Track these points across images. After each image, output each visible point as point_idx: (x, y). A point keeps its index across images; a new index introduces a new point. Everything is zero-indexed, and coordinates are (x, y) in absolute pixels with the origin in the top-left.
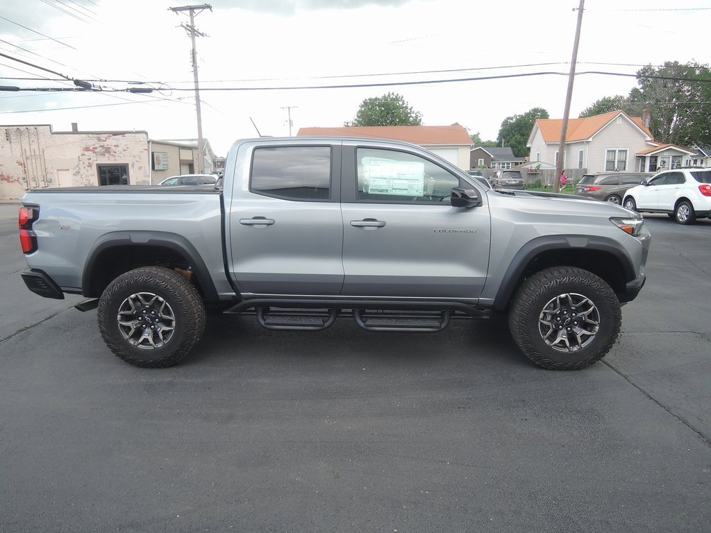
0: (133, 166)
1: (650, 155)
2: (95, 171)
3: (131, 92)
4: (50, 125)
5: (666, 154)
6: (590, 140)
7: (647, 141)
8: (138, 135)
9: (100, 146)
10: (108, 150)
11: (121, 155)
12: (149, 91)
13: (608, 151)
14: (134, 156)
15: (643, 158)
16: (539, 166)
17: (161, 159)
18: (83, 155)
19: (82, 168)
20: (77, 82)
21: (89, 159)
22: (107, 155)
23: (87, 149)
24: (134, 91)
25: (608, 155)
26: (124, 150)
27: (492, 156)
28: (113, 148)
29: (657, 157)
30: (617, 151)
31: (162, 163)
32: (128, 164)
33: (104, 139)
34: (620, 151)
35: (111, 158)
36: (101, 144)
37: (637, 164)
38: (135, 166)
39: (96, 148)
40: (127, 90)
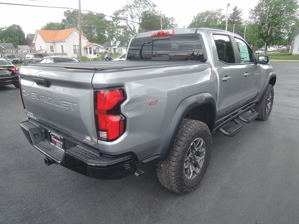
1: (89, 47)
5: (94, 47)
6: (66, 40)
7: (86, 42)
13: (73, 45)
15: (87, 48)
16: (46, 52)
25: (73, 47)
27: (3, 47)
29: (91, 48)
30: (77, 46)
34: (77, 45)
37: (85, 51)
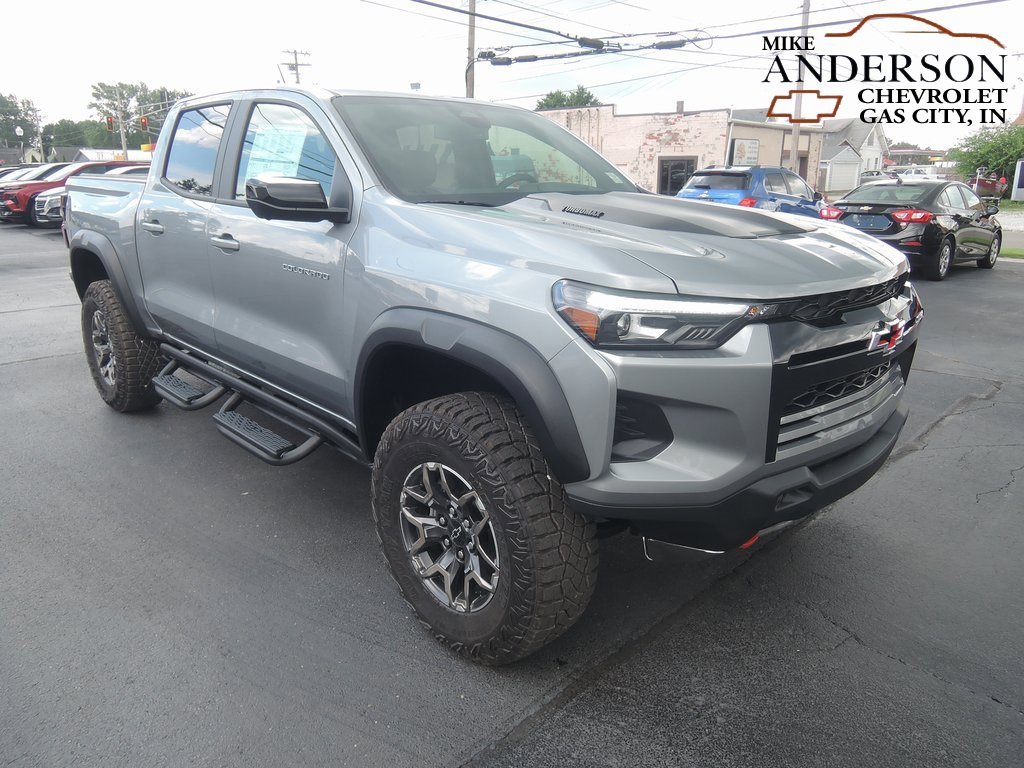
0: (703, 159)
2: (655, 166)
3: (657, 48)
4: (613, 105)
8: (717, 114)
9: (667, 132)
10: (675, 137)
11: (691, 144)
12: (681, 44)
14: (707, 146)
17: (746, 149)
18: (645, 144)
19: (641, 163)
20: (583, 42)
21: (651, 150)
22: (673, 144)
23: (651, 136)
24: (661, 46)
26: (696, 137)
28: (682, 134)
31: (747, 155)
32: (697, 157)
33: (673, 121)
35: (679, 149)
36: (668, 128)
38: (706, 159)
39: (660, 135)
40: (653, 46)
